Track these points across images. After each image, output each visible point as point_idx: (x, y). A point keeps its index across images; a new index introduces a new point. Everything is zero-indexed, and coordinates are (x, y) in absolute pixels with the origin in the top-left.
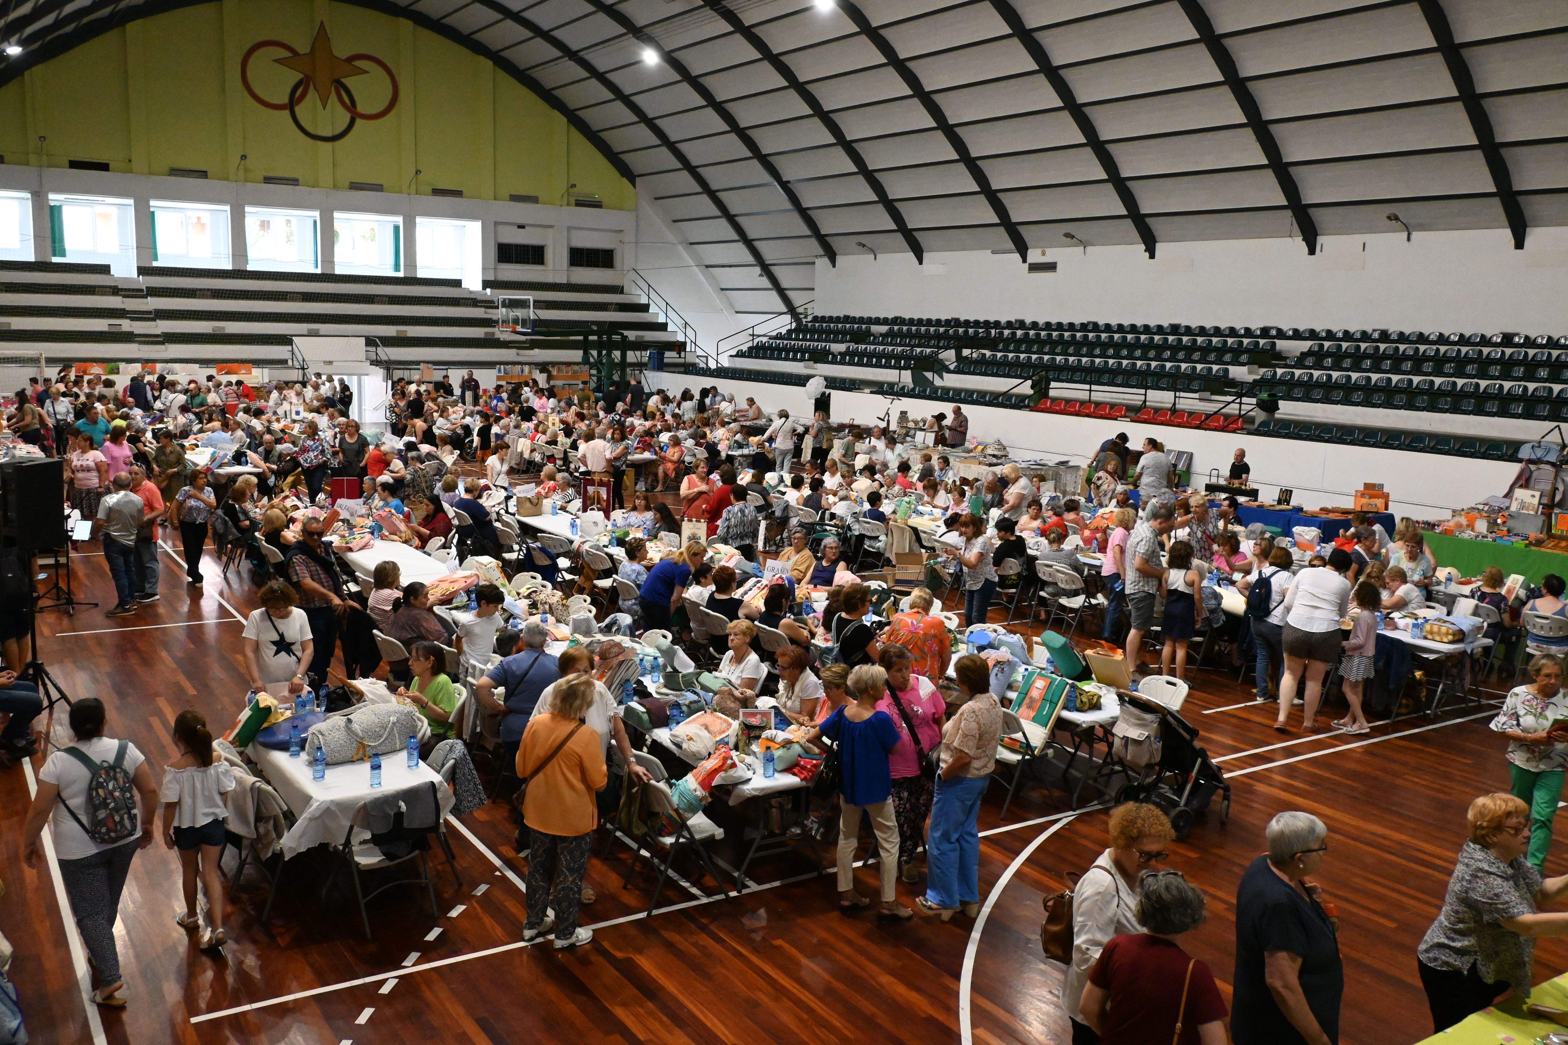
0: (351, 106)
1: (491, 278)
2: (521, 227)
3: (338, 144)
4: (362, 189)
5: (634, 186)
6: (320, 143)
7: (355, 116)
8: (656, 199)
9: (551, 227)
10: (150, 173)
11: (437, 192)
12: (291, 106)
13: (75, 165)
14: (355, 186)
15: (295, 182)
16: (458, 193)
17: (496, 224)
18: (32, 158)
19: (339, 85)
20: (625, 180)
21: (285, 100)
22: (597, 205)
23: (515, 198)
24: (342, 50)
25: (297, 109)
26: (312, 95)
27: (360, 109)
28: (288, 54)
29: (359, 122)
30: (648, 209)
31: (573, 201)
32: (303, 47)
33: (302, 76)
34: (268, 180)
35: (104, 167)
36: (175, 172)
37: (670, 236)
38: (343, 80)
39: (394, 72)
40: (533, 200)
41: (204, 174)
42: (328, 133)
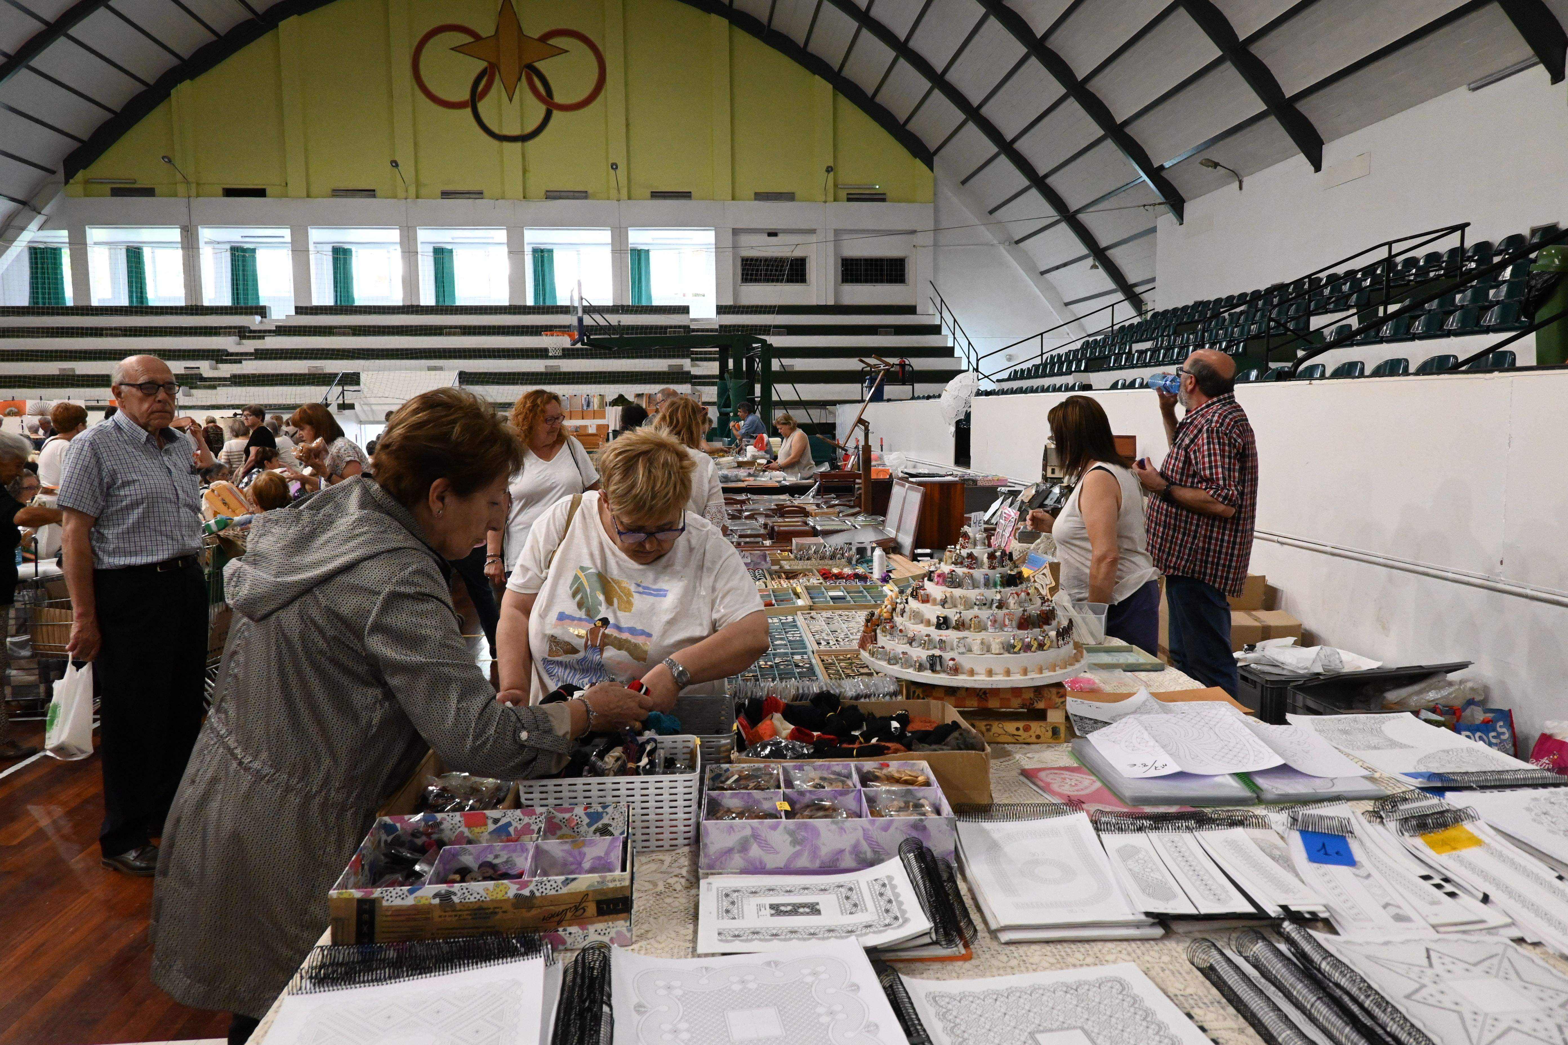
0: (547, 97)
1: (729, 302)
2: (773, 234)
3: (530, 144)
4: (560, 198)
5: (932, 169)
6: (507, 145)
7: (551, 107)
8: (964, 182)
9: (813, 231)
10: (308, 196)
11: (656, 195)
12: (473, 103)
13: (230, 193)
14: (551, 195)
15: (479, 194)
16: (686, 195)
17: (736, 232)
18: (181, 188)
19: (532, 70)
20: (918, 161)
21: (465, 96)
22: (880, 198)
23: (760, 196)
24: (533, 29)
25: (482, 106)
26: (497, 85)
27: (558, 99)
28: (469, 39)
29: (556, 113)
30: (952, 199)
31: (843, 194)
32: (486, 29)
33: (484, 64)
34: (446, 195)
35: (260, 193)
36: (338, 193)
37: (986, 234)
38: (537, 64)
39: (601, 48)
40: (790, 197)
41: (370, 193)
42: (516, 131)
